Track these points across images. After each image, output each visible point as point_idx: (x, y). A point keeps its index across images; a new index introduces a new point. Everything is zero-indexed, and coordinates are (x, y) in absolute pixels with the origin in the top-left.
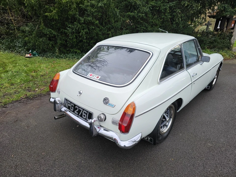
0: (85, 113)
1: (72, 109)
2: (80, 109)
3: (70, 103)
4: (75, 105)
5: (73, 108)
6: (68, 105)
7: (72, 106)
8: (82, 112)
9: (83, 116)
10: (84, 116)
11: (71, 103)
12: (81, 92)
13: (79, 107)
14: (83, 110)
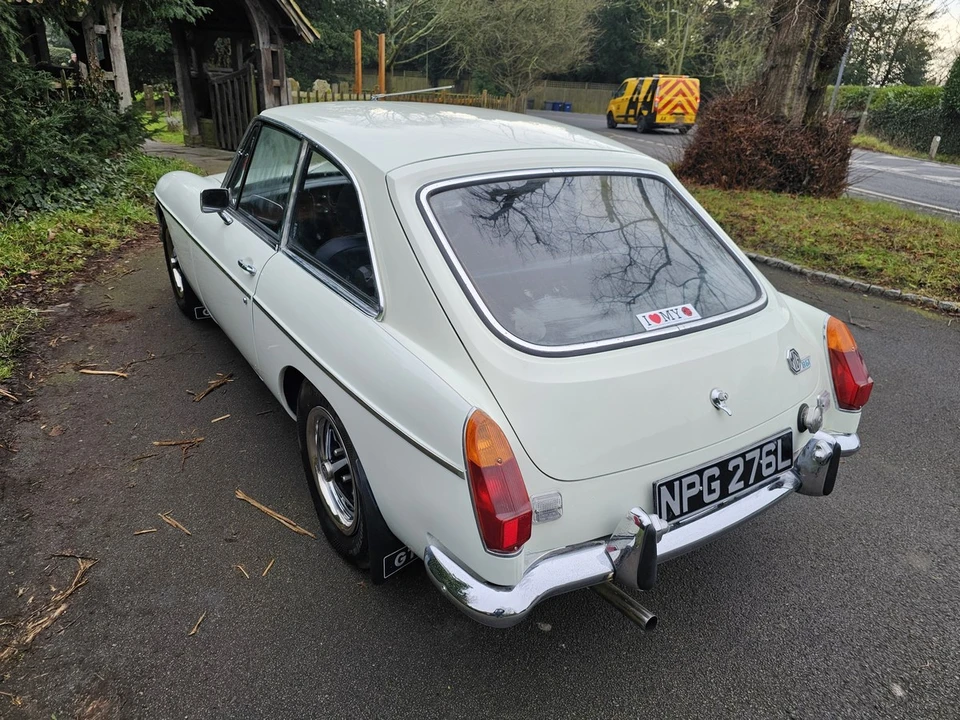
0: (769, 453)
1: (714, 491)
2: (749, 457)
3: (696, 478)
4: (723, 465)
5: (716, 485)
6: (688, 494)
7: (712, 479)
8: (761, 458)
9: (765, 472)
10: (769, 465)
11: (700, 473)
12: (716, 395)
13: (743, 455)
14: (761, 447)
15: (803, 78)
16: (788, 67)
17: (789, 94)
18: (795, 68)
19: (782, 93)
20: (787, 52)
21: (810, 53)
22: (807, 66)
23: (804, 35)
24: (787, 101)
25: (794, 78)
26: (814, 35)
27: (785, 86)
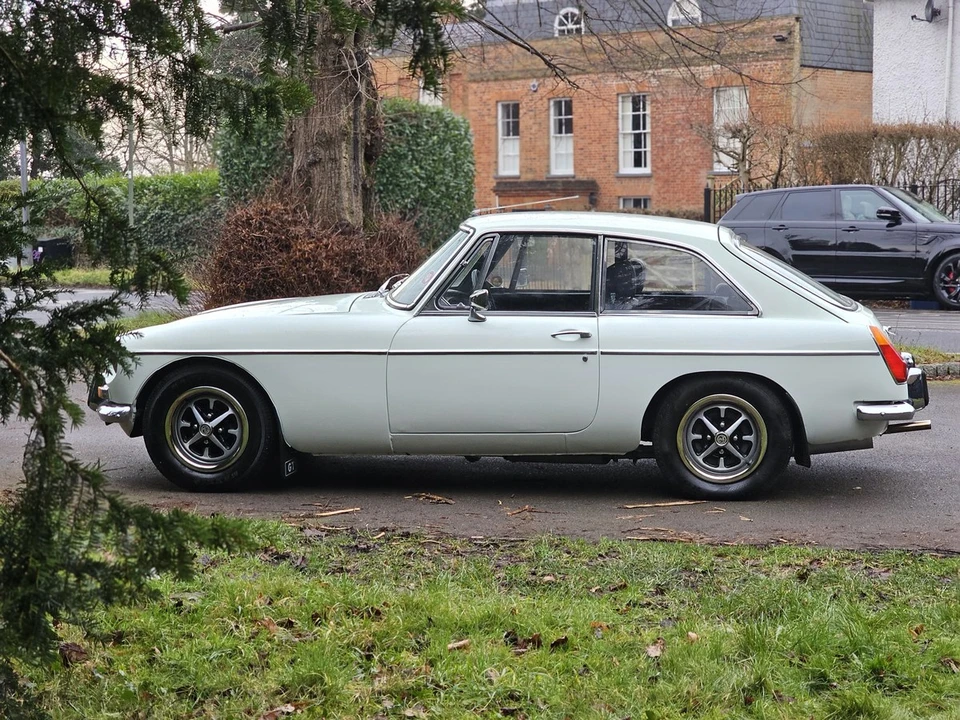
15: (356, 173)
16: (334, 160)
17: (346, 195)
18: (344, 162)
19: (337, 193)
20: (328, 142)
21: (356, 142)
22: (355, 158)
23: (343, 121)
24: (346, 204)
25: (346, 174)
26: (355, 119)
27: (338, 186)
